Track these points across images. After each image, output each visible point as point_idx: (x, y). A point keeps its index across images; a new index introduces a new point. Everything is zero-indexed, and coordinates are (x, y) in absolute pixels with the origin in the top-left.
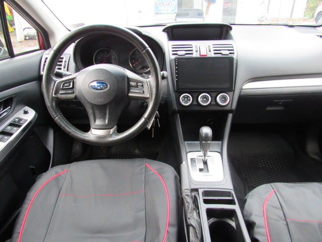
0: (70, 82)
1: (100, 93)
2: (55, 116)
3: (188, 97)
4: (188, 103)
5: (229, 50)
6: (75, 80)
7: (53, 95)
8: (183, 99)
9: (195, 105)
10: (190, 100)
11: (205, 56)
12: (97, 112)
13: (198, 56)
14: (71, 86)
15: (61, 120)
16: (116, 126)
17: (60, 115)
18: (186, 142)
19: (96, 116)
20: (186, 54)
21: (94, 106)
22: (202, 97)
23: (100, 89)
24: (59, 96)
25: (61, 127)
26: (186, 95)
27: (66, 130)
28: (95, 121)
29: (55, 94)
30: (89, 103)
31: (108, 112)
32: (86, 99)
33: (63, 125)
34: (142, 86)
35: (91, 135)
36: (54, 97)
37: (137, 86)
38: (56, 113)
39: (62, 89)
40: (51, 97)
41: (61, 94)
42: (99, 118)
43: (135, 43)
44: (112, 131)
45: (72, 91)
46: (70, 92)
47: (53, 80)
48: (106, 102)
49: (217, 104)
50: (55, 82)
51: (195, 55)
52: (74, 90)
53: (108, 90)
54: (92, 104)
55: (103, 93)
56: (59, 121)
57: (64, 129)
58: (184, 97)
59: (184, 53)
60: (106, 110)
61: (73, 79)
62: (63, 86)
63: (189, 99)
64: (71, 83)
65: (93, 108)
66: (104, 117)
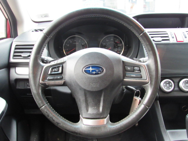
0: (59, 67)
1: (95, 78)
2: (42, 105)
3: (169, 82)
4: (170, 89)
6: (64, 65)
7: (41, 81)
8: (165, 84)
9: (176, 91)
10: (171, 86)
11: (182, 41)
12: (90, 100)
13: (175, 42)
14: (60, 71)
15: (48, 110)
16: (109, 115)
17: (47, 103)
18: (168, 131)
19: (89, 104)
20: (163, 40)
21: (86, 93)
23: (95, 74)
24: (47, 82)
25: (49, 118)
26: (167, 81)
27: (54, 120)
28: (87, 111)
29: (43, 80)
30: (81, 88)
31: (102, 99)
32: (78, 85)
33: (51, 115)
34: (140, 70)
35: (83, 126)
36: (42, 84)
37: (133, 71)
38: (42, 102)
39: (51, 75)
40: (38, 83)
41: (49, 80)
42: (92, 107)
44: (105, 120)
45: (61, 77)
46: (59, 77)
47: (41, 65)
48: (101, 88)
50: (43, 67)
51: (172, 41)
52: (63, 75)
53: (103, 76)
54: (85, 90)
55: (99, 77)
56: (46, 110)
57: (51, 120)
58: (165, 82)
59: (160, 39)
60: (100, 97)
61: (62, 63)
62: (51, 72)
63: (171, 84)
64: (60, 68)
65: (85, 95)
66: (97, 105)
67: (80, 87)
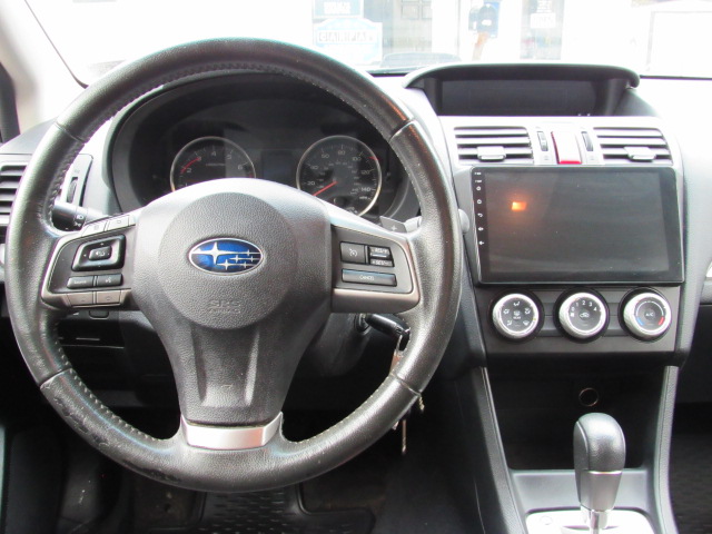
0: (109, 244)
1: (230, 284)
2: (46, 373)
3: (524, 305)
4: (524, 327)
5: (651, 147)
6: (129, 237)
7: (45, 293)
8: (507, 312)
9: (548, 335)
10: (530, 318)
11: (577, 163)
12: (212, 360)
13: (552, 163)
14: (114, 259)
15: (66, 391)
16: (281, 413)
17: (65, 368)
18: (517, 475)
19: (208, 373)
20: (509, 157)
21: (202, 335)
22: (573, 304)
23: (230, 270)
24: (66, 295)
25: (68, 419)
26: (516, 300)
27: (84, 429)
28: (202, 394)
29: (52, 288)
30: (181, 320)
31: (254, 356)
32: (171, 307)
33: (75, 410)
34: (390, 258)
35: (186, 448)
36: (49, 301)
37: (368, 260)
38: (48, 363)
39: (80, 269)
40: (33, 298)
41: (74, 287)
42: (220, 383)
43: (364, 102)
44: (265, 432)
45: (118, 278)
46: (109, 280)
47: (47, 235)
48: (251, 320)
49: (628, 331)
50: (54, 242)
51: (542, 159)
52: (124, 271)
53: (261, 273)
54: (193, 325)
55: (243, 282)
56: (58, 392)
57: (75, 425)
58: (509, 305)
59: (501, 152)
60: (248, 349)
61: (122, 231)
62: (83, 259)
63: (527, 312)
64: (116, 248)
65: (196, 343)
66: (237, 377)
67: (176, 312)
